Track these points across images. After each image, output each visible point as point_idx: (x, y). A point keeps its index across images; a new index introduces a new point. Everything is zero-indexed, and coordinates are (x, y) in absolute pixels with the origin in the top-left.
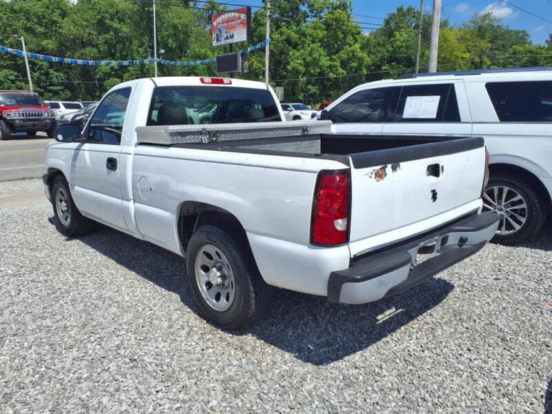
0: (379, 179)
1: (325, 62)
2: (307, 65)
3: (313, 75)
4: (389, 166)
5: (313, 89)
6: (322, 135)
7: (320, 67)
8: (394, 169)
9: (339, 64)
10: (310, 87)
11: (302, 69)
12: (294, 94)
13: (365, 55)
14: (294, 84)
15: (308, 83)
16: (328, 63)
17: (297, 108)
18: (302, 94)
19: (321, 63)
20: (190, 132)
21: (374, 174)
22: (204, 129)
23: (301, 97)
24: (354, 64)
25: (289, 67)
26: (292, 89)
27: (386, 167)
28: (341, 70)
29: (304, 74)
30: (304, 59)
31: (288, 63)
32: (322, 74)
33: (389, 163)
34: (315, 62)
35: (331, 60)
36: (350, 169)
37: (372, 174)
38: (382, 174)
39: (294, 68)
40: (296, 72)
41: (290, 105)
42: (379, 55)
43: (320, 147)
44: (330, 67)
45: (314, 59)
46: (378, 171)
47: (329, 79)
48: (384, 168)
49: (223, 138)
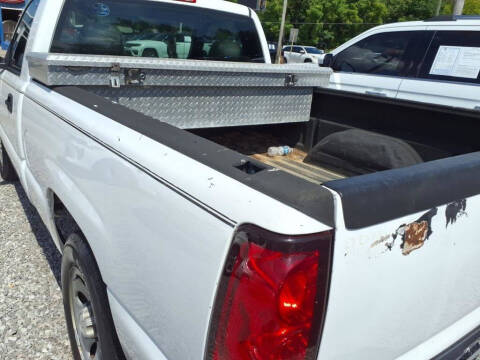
0: (411, 247)
1: (343, 9)
2: (325, 11)
3: (330, 21)
4: (442, 210)
5: (329, 35)
6: (315, 88)
7: (339, 14)
8: (451, 216)
9: (357, 12)
10: (326, 32)
11: (321, 14)
12: (310, 38)
13: (383, 5)
14: (312, 28)
15: (325, 28)
16: (346, 11)
17: (309, 51)
18: (318, 39)
19: (339, 10)
20: (90, 68)
21: (399, 237)
22: (117, 65)
23: (316, 41)
24: (372, 14)
25: (308, 11)
26: (309, 33)
27: (434, 213)
28: (358, 18)
29: (322, 20)
30: (324, 5)
31: (308, 8)
32: (338, 20)
33: (440, 204)
34: (334, 9)
35: (351, 8)
36: (332, 233)
37: (395, 237)
38: (421, 234)
39: (313, 13)
40: (314, 17)
41: (303, 47)
42: (398, 6)
43: (310, 106)
44: (348, 15)
45: (333, 5)
46: (412, 225)
47: (345, 27)
48: (427, 218)
49: (150, 81)
